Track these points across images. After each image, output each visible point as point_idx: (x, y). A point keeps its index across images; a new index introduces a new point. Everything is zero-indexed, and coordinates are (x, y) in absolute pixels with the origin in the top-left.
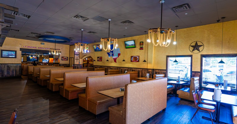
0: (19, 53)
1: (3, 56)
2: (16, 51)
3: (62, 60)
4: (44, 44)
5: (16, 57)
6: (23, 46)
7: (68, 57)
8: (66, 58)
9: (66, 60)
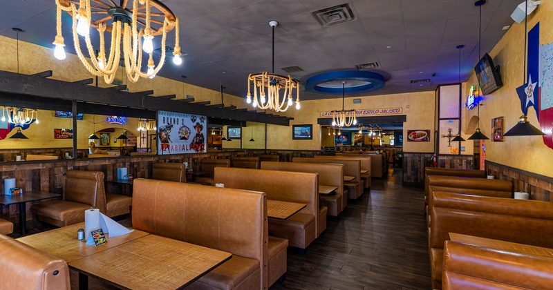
0: (317, 129)
1: (296, 136)
2: (311, 126)
3: (409, 140)
4: (360, 101)
5: (311, 138)
6: (322, 114)
7: (428, 132)
8: (422, 135)
9: (423, 140)
